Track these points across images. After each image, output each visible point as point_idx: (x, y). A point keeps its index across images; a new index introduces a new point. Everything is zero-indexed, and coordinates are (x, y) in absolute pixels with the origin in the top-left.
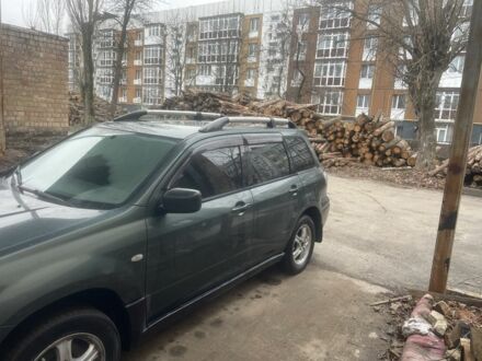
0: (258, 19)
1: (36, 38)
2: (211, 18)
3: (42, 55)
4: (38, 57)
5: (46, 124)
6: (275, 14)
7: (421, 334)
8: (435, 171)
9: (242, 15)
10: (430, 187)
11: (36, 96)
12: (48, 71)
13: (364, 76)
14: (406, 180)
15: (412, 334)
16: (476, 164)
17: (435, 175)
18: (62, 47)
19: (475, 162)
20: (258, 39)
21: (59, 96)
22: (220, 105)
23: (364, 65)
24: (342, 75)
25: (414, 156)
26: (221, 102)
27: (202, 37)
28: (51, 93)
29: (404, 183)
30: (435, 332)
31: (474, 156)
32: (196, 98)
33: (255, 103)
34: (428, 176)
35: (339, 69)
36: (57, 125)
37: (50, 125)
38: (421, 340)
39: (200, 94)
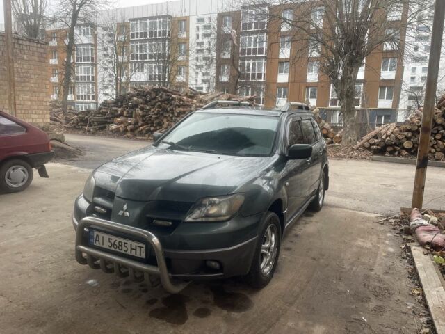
0: (185, 20)
1: (20, 42)
2: (141, 19)
3: (25, 57)
4: (23, 59)
5: (31, 121)
6: (201, 17)
7: (424, 225)
8: (357, 146)
9: (170, 17)
10: (356, 158)
11: (22, 95)
12: (31, 72)
13: (281, 72)
14: (337, 154)
15: (418, 227)
16: (388, 138)
17: (358, 149)
18: (42, 50)
19: (387, 136)
20: (187, 39)
21: (41, 95)
22: (173, 99)
23: (281, 62)
24: (263, 71)
25: (338, 135)
26: (174, 96)
27: (133, 37)
28: (34, 92)
29: (336, 156)
30: (432, 223)
31: (386, 132)
32: (149, 93)
33: (201, 97)
34: (353, 149)
35: (260, 65)
36: (40, 121)
37: (34, 121)
38: (425, 228)
39: (153, 90)
